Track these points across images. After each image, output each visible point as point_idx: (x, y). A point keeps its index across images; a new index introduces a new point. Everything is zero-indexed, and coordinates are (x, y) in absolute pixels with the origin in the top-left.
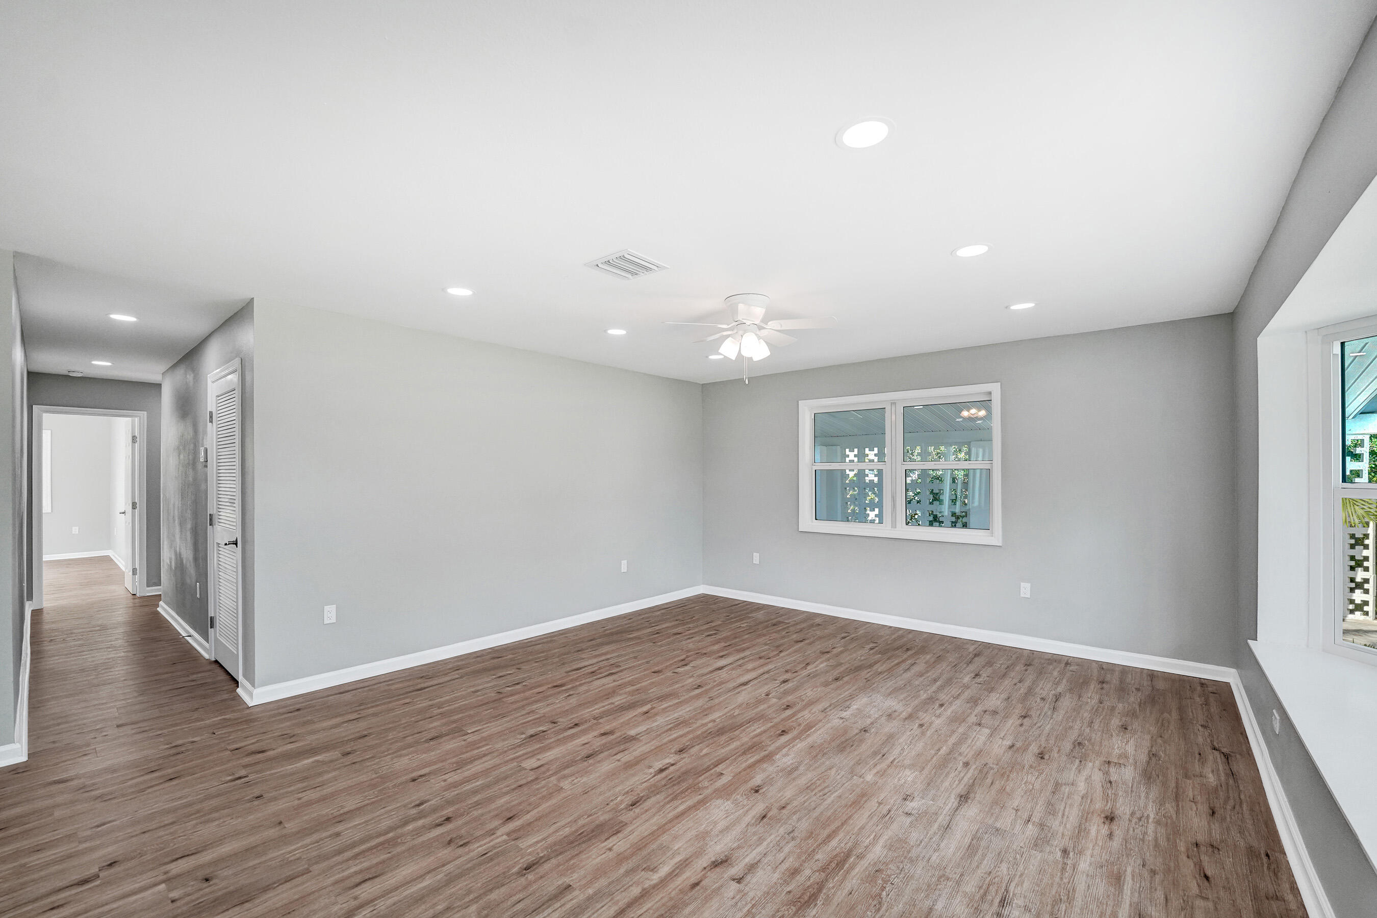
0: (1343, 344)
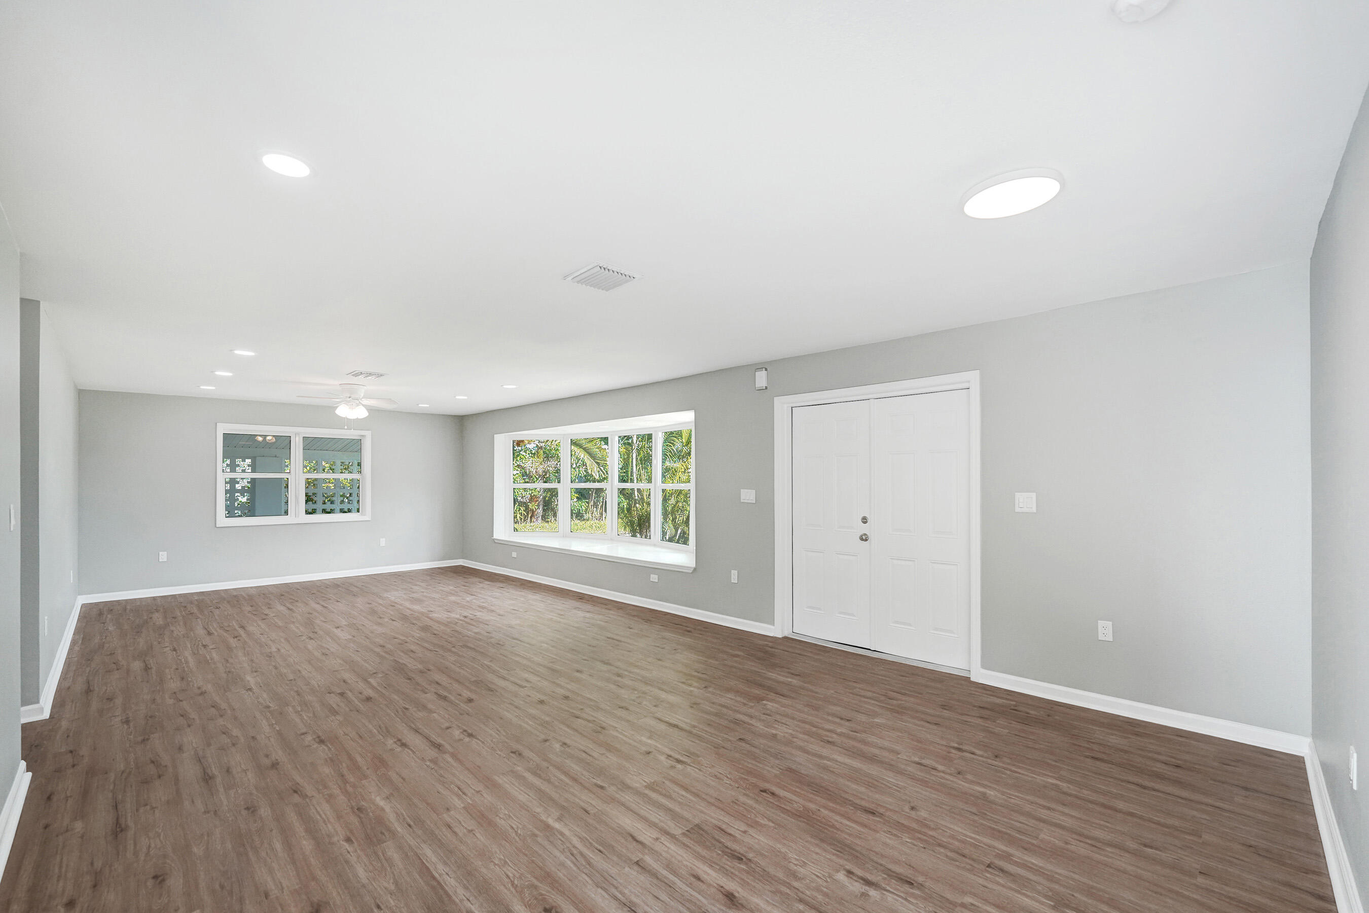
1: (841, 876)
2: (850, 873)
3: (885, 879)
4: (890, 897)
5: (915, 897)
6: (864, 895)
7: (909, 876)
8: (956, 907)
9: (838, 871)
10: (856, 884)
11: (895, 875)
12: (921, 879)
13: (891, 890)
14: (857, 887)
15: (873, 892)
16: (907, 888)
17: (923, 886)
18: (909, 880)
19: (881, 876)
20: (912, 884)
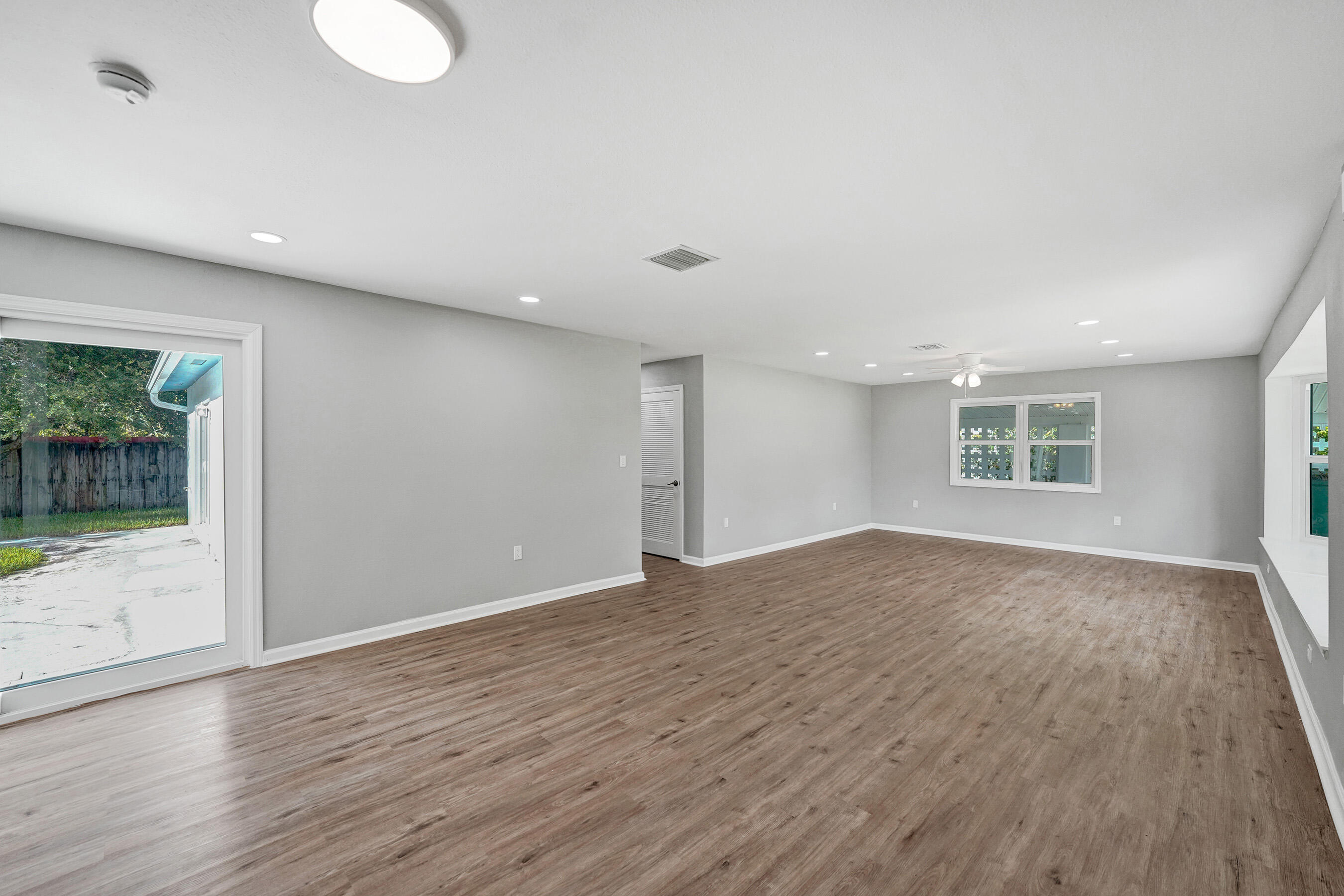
0: (1312, 385)
1: (441, 812)
2: (441, 818)
3: (419, 839)
4: (396, 837)
5: (383, 854)
6: (410, 821)
7: (412, 858)
8: (350, 880)
9: (447, 811)
10: (426, 819)
11: (419, 848)
12: (401, 866)
13: (403, 839)
14: (422, 818)
15: (409, 827)
16: (397, 851)
17: (393, 864)
18: (406, 856)
19: (423, 838)
20: (399, 857)
